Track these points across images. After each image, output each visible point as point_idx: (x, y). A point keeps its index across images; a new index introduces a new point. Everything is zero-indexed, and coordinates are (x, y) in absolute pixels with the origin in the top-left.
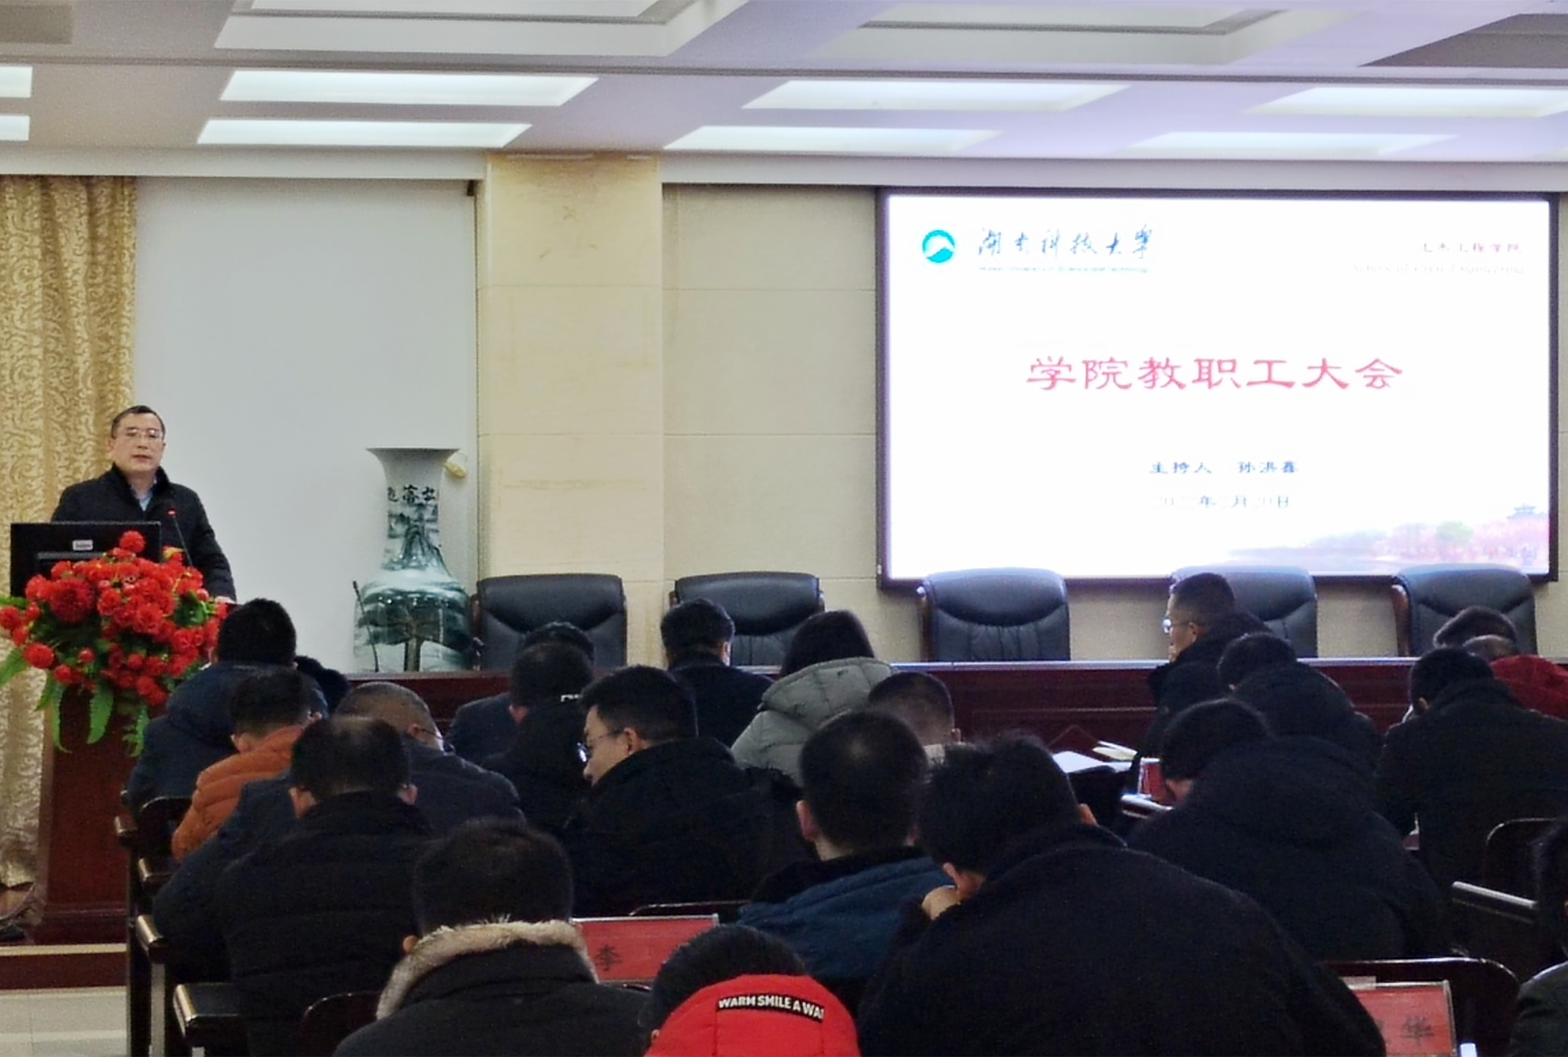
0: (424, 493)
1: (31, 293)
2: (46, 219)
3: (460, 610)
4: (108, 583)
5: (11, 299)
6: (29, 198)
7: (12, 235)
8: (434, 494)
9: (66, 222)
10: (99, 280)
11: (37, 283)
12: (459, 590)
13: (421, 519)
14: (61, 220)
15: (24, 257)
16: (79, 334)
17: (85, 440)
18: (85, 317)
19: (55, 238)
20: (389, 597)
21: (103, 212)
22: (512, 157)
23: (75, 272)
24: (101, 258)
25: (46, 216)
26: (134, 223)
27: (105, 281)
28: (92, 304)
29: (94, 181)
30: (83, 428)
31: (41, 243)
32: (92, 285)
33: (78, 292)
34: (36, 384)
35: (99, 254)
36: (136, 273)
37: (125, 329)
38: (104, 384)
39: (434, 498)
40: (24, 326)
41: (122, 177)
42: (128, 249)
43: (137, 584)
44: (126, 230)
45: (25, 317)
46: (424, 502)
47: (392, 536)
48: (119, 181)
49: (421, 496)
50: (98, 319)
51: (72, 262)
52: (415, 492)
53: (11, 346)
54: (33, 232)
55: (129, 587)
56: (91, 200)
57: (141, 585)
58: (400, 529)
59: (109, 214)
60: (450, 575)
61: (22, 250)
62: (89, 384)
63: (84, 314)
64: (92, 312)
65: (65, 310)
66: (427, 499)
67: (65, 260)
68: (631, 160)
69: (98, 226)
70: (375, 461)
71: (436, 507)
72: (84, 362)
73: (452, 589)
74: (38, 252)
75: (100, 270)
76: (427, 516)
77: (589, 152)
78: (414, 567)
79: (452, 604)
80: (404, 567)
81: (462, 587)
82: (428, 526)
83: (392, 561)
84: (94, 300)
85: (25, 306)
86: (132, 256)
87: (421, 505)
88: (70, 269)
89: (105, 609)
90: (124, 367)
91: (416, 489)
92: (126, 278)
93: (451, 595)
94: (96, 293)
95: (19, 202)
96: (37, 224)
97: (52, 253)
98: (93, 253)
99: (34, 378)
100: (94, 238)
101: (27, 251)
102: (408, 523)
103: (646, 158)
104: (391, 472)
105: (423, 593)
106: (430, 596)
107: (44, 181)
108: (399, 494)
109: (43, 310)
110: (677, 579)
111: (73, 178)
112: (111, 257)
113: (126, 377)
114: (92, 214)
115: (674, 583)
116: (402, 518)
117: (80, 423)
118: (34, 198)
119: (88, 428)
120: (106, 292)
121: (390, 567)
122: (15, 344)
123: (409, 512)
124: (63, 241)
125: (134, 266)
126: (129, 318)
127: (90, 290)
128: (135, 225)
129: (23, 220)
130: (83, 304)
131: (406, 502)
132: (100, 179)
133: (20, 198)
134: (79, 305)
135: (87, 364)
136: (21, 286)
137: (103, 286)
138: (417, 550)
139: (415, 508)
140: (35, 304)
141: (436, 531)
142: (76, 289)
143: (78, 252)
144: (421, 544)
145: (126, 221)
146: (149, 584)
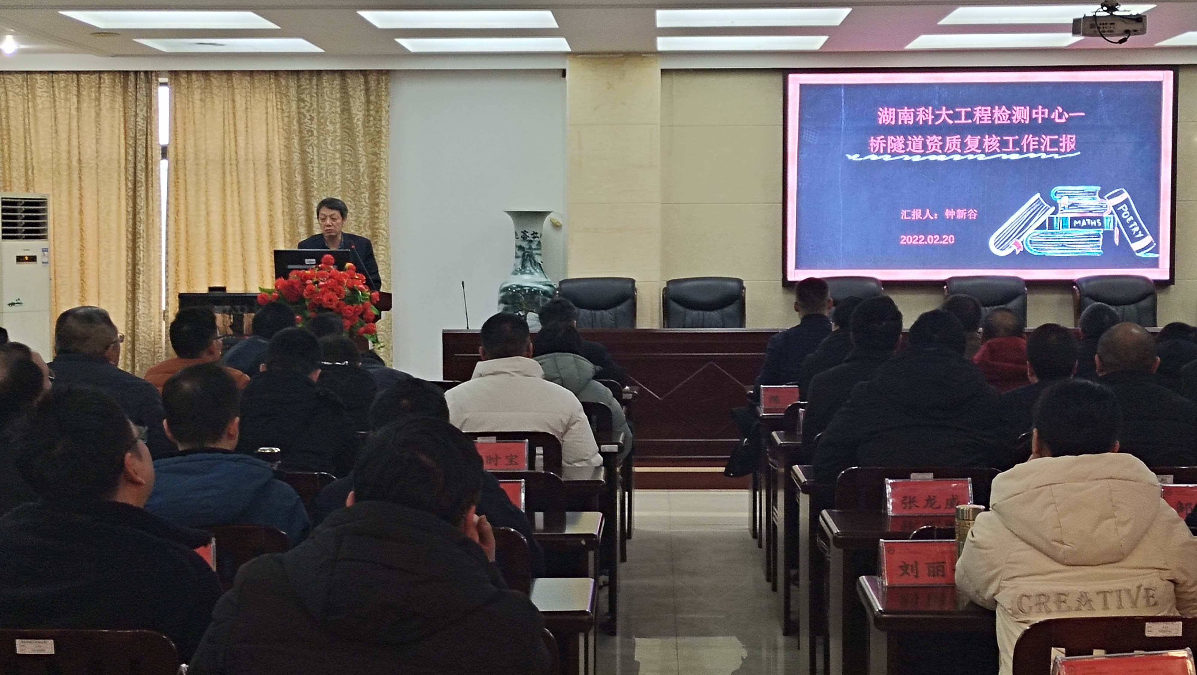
0: (532, 235)
1: (335, 131)
2: (344, 93)
3: (550, 296)
4: (310, 281)
5: (326, 134)
6: (335, 82)
7: (327, 101)
8: (538, 235)
9: (354, 94)
10: (371, 124)
11: (338, 125)
12: (550, 286)
13: (530, 248)
14: (351, 93)
15: (333, 112)
16: (360, 152)
17: (364, 207)
18: (363, 143)
19: (348, 102)
20: (514, 289)
21: (373, 88)
22: (580, 56)
23: (358, 120)
24: (372, 113)
25: (343, 91)
26: (388, 94)
27: (374, 124)
28: (367, 137)
29: (368, 73)
30: (363, 200)
31: (340, 105)
32: (368, 127)
33: (359, 130)
34: (337, 177)
35: (372, 110)
36: (390, 120)
37: (382, 149)
38: (374, 178)
39: (538, 237)
40: (332, 148)
41: (382, 70)
42: (385, 108)
43: (326, 283)
44: (383, 98)
45: (333, 144)
46: (532, 239)
47: (517, 257)
48: (380, 72)
49: (530, 236)
50: (371, 144)
51: (357, 115)
52: (527, 234)
53: (326, 159)
54: (336, 99)
55: (321, 283)
56: (366, 82)
57: (328, 283)
58: (520, 253)
59: (376, 90)
60: (546, 278)
61: (331, 109)
62: (366, 178)
63: (363, 141)
64: (368, 140)
65: (354, 141)
66: (534, 238)
67: (354, 114)
68: (644, 57)
69: (370, 96)
70: (509, 219)
71: (539, 242)
72: (363, 167)
73: (546, 285)
74: (338, 110)
75: (372, 118)
76: (534, 246)
77: (622, 53)
78: (528, 274)
79: (545, 293)
80: (522, 274)
81: (553, 284)
82: (534, 252)
83: (516, 270)
84: (369, 134)
85: (333, 138)
86: (387, 112)
87: (531, 241)
88: (356, 118)
89: (307, 295)
90: (382, 169)
91: (527, 232)
92: (383, 123)
93: (546, 288)
94: (370, 130)
95: (330, 84)
96: (338, 95)
97: (346, 110)
98: (368, 110)
99: (336, 175)
100: (368, 102)
101: (333, 109)
102: (524, 250)
103: (652, 55)
104: (517, 224)
105: (531, 288)
106: (535, 289)
107: (342, 73)
108: (520, 235)
109: (342, 140)
110: (668, 280)
111: (357, 71)
112: (377, 112)
113: (383, 174)
114: (367, 90)
115: (666, 282)
116: (520, 248)
117: (362, 198)
118: (337, 82)
119: (365, 201)
120: (375, 130)
121: (515, 273)
122: (328, 158)
123: (525, 244)
124: (352, 104)
125: (389, 116)
126: (384, 144)
127: (367, 129)
128: (389, 95)
129: (331, 93)
130: (362, 137)
131: (522, 239)
132: (371, 71)
133: (330, 82)
134: (360, 137)
135: (365, 168)
136: (330, 127)
137: (373, 127)
138: (528, 264)
139: (527, 242)
140: (337, 136)
141: (540, 255)
142: (358, 129)
143: (359, 110)
144: (531, 261)
145: (383, 93)
146: (332, 282)
